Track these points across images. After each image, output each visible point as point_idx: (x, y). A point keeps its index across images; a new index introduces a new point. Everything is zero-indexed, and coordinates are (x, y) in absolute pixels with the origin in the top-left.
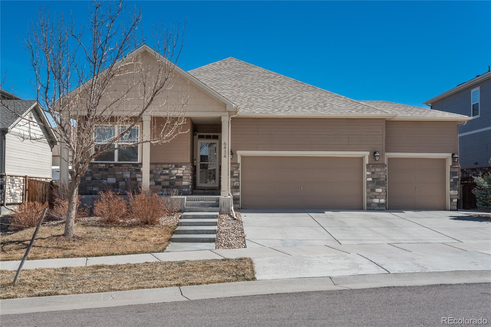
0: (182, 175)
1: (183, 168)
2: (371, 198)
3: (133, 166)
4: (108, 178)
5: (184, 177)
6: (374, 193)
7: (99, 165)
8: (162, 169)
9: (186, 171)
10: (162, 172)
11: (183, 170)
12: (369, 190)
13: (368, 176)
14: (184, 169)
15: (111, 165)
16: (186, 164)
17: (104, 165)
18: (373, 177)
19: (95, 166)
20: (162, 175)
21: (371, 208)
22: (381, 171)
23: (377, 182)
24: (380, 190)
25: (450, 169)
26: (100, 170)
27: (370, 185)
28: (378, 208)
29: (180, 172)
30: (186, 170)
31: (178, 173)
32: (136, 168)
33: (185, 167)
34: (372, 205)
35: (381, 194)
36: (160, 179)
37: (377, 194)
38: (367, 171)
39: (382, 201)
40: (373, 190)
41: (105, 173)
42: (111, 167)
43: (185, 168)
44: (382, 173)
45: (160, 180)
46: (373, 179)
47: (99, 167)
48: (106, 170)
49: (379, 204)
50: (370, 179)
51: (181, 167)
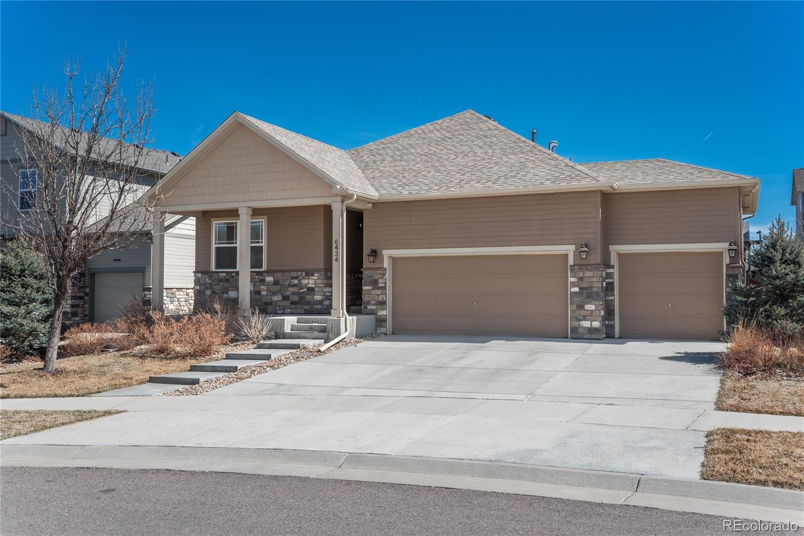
0: (314, 286)
1: (316, 276)
2: (578, 320)
3: (257, 275)
4: (229, 292)
5: (316, 289)
6: (582, 312)
7: (220, 274)
8: (290, 278)
9: (318, 281)
10: (291, 282)
11: (315, 280)
12: (575, 307)
13: (573, 284)
14: (316, 278)
15: (233, 274)
16: (318, 270)
17: (225, 274)
18: (581, 286)
19: (215, 275)
20: (290, 287)
21: (577, 336)
22: (594, 277)
23: (587, 293)
24: (590, 307)
25: (727, 271)
26: (221, 280)
27: (576, 299)
28: (588, 336)
29: (311, 283)
30: (318, 279)
31: (309, 283)
32: (260, 278)
33: (317, 275)
34: (580, 331)
35: (594, 314)
36: (288, 291)
37: (587, 313)
38: (571, 277)
39: (596, 324)
40: (581, 307)
41: (226, 285)
42: (233, 277)
43: (318, 276)
44: (595, 279)
45: (287, 293)
46: (581, 289)
47: (219, 277)
48: (227, 280)
49: (591, 330)
50: (576, 289)
51: (313, 275)
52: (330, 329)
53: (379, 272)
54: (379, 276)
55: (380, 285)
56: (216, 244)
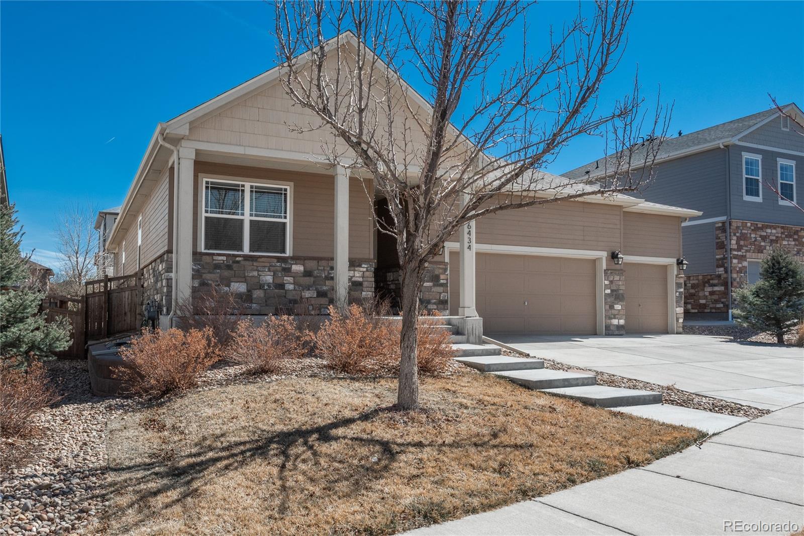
0: (361, 279)
1: (364, 267)
2: (610, 318)
3: (278, 262)
4: (233, 284)
5: (365, 284)
6: (613, 311)
7: (215, 258)
8: (328, 269)
9: (367, 274)
10: (330, 274)
11: (364, 272)
12: (608, 307)
13: (606, 287)
14: (365, 269)
15: (237, 259)
16: (366, 261)
17: (224, 258)
18: (612, 288)
19: (207, 259)
20: (328, 280)
21: (610, 332)
22: (620, 280)
23: (616, 295)
24: (618, 307)
25: (676, 280)
26: (217, 266)
27: (609, 300)
28: (617, 332)
29: (358, 275)
30: (367, 271)
31: (354, 276)
32: (283, 265)
33: (366, 266)
34: (612, 328)
35: (621, 313)
36: (325, 285)
37: (616, 312)
38: (605, 280)
39: (622, 322)
40: (612, 307)
41: (226, 273)
42: (238, 262)
43: (367, 268)
44: (620, 283)
45: (325, 288)
46: (612, 291)
47: (214, 262)
48: (229, 267)
49: (619, 327)
50: (608, 291)
51: (360, 266)
52: (470, 331)
53: (441, 266)
54: (441, 271)
55: (442, 281)
56: (206, 212)
